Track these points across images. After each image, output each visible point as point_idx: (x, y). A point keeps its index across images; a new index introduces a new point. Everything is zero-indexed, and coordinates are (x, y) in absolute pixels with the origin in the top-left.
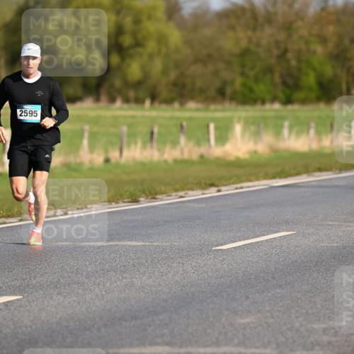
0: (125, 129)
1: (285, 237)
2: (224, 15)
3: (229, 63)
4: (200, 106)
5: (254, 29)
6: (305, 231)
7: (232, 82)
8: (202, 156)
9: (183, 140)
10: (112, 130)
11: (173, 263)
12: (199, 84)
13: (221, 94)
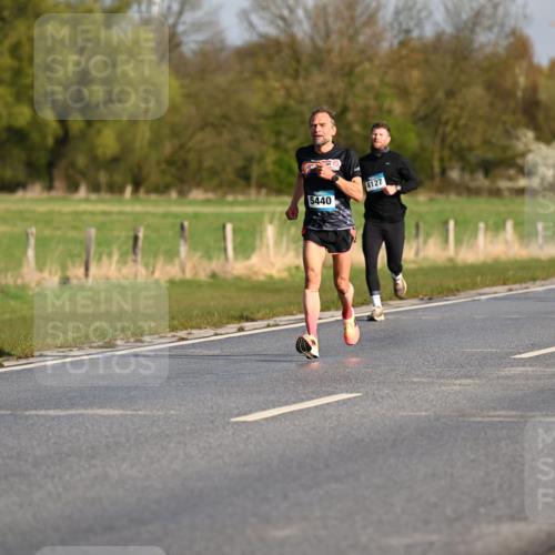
0: (93, 232)
1: (344, 402)
2: (247, 53)
3: (255, 128)
4: (210, 196)
5: (296, 76)
6: (377, 392)
7: (261, 159)
8: (214, 276)
9: (183, 249)
10: (72, 234)
11: (169, 442)
12: (208, 163)
13: (243, 178)
